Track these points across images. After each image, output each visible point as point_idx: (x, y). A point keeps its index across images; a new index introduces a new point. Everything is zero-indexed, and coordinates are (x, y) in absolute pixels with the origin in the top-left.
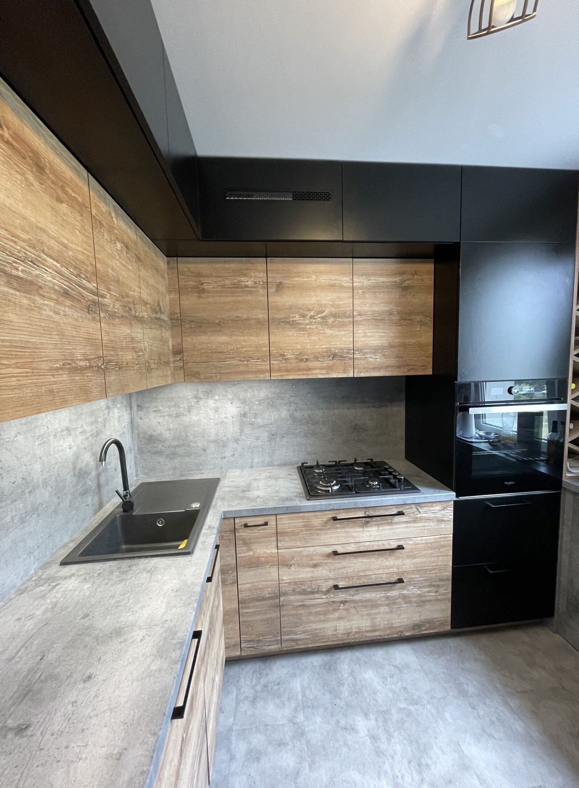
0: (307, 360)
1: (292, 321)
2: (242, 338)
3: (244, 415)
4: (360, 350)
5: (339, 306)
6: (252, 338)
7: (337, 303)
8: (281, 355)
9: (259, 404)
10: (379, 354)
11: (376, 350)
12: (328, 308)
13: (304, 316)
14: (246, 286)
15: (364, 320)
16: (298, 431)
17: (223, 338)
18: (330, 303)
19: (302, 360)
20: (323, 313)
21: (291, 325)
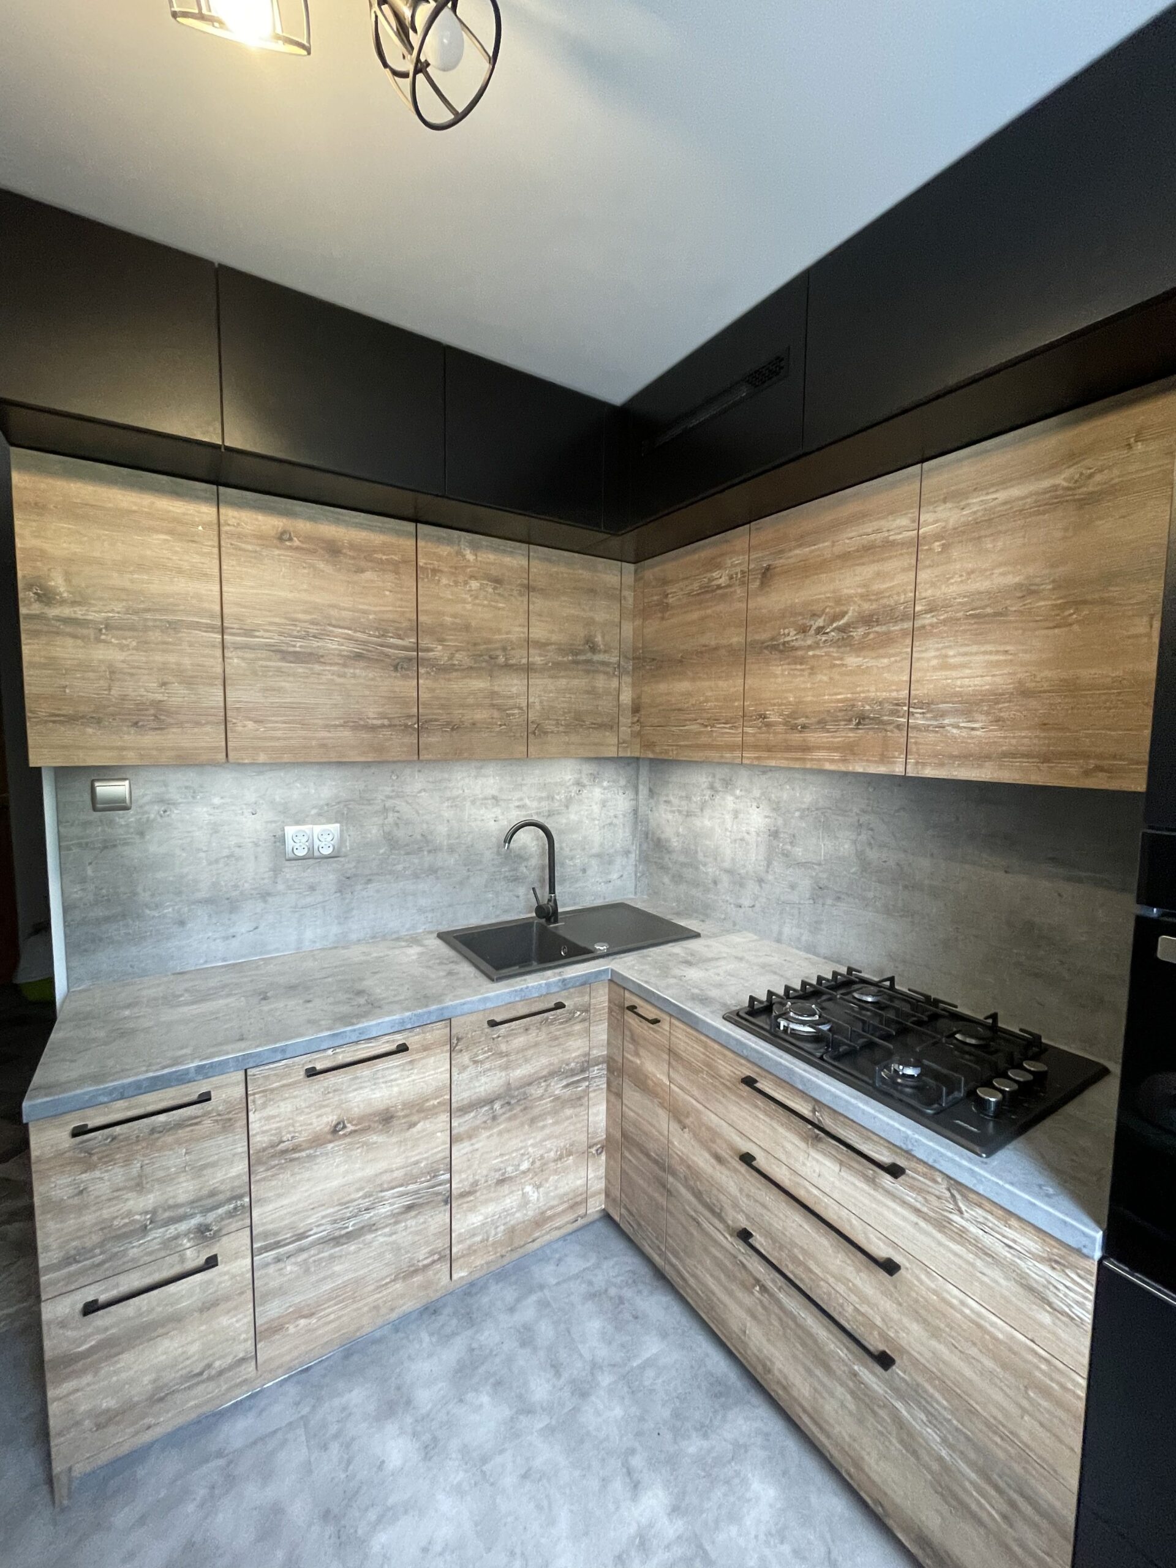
0: (804, 727)
1: (784, 643)
2: (707, 684)
3: (774, 834)
4: (927, 705)
5: (879, 595)
6: (721, 683)
7: (877, 587)
8: (760, 716)
9: (801, 817)
10: (983, 718)
11: (969, 705)
12: (855, 603)
13: (804, 630)
14: (719, 587)
15: (944, 622)
16: (870, 895)
17: (684, 686)
18: (859, 590)
19: (794, 728)
20: (843, 616)
21: (781, 652)
